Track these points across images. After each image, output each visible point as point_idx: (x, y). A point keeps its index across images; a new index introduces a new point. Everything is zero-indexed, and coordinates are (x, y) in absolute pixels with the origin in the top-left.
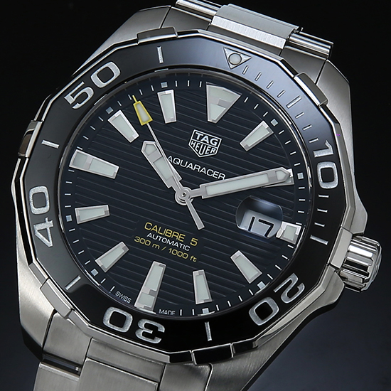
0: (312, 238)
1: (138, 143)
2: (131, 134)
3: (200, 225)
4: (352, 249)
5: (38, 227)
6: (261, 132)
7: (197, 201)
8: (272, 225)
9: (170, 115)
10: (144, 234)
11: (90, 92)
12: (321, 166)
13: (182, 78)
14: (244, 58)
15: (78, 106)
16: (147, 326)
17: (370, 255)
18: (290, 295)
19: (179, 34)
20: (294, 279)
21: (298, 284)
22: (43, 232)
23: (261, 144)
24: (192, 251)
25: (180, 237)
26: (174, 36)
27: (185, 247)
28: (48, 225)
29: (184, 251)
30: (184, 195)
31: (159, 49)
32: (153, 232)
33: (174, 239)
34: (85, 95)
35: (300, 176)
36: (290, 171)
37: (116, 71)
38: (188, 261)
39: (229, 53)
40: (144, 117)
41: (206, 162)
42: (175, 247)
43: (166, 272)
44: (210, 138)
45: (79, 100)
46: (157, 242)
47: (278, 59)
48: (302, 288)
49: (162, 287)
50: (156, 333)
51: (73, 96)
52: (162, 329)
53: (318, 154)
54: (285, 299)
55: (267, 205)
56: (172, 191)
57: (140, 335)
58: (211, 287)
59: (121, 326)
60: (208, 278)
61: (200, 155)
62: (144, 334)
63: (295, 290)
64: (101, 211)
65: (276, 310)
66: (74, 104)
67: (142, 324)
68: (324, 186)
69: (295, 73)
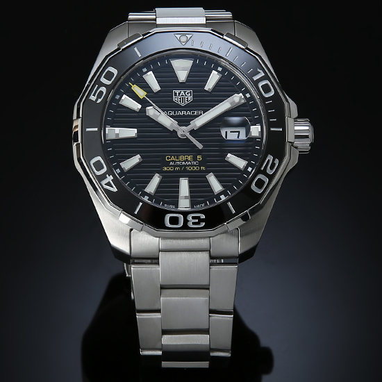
0: (272, 129)
1: (143, 110)
2: (136, 106)
3: (200, 146)
4: (296, 128)
5: (104, 182)
6: (214, 77)
7: (192, 132)
8: (239, 132)
9: (156, 86)
10: (167, 164)
11: (103, 89)
12: (260, 85)
13: (154, 62)
14: (189, 36)
15: (99, 101)
16: (193, 218)
17: (307, 128)
18: (271, 168)
19: (144, 35)
20: (270, 158)
21: (274, 160)
22: (108, 184)
23: (217, 85)
24: (201, 164)
25: (189, 158)
26: (141, 38)
27: (195, 163)
28: (110, 178)
29: (195, 166)
30: (183, 131)
31: (136, 49)
32: (172, 161)
33: (187, 160)
34: (101, 92)
35: (248, 95)
36: (241, 94)
37: (115, 71)
38: (201, 171)
39: (178, 36)
40: (141, 93)
41: (188, 107)
42: (189, 165)
43: (190, 182)
44: (185, 92)
45: (99, 97)
46: (177, 166)
47: (208, 30)
48: (277, 161)
49: (191, 192)
50: (201, 220)
51: (94, 95)
52: (203, 217)
53: (255, 78)
54: (270, 172)
55: (236, 120)
56: (175, 132)
57: (190, 225)
58: (220, 182)
59: (177, 224)
60: (217, 177)
61: (183, 104)
62: (194, 223)
63: (273, 165)
64: (136, 159)
65: (267, 180)
66: (97, 100)
67: (190, 217)
68: (267, 96)
69: (223, 35)
